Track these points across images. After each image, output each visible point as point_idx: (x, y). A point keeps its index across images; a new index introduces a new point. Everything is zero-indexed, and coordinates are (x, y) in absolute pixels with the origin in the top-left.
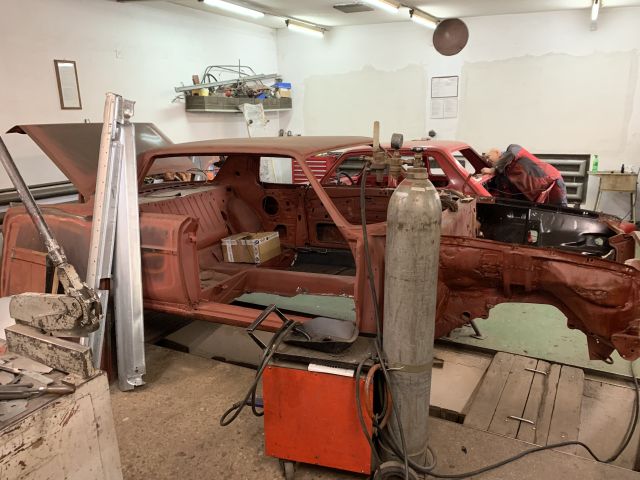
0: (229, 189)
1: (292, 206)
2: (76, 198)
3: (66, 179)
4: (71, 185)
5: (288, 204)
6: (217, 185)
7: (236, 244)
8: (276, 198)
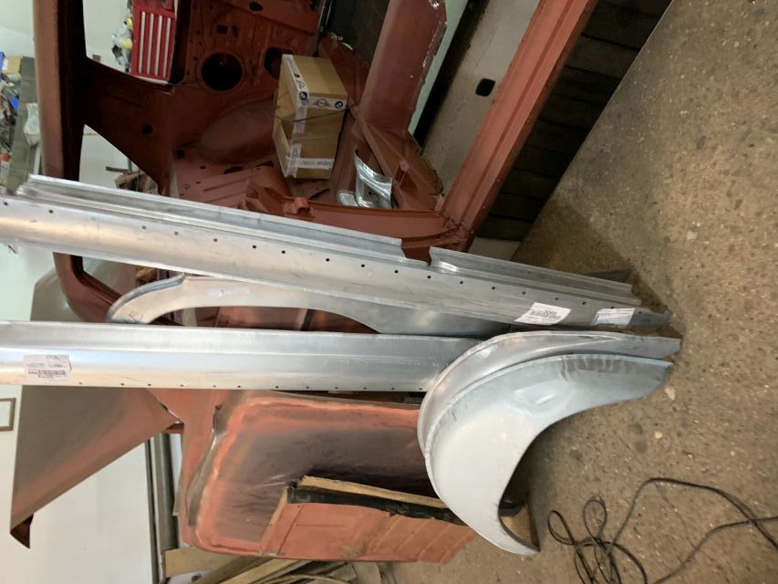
0: (180, 155)
1: (228, 21)
2: (176, 439)
3: (142, 448)
4: (152, 440)
5: (222, 30)
6: (168, 176)
7: (299, 147)
8: (207, 54)
